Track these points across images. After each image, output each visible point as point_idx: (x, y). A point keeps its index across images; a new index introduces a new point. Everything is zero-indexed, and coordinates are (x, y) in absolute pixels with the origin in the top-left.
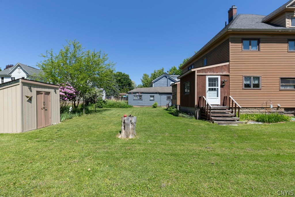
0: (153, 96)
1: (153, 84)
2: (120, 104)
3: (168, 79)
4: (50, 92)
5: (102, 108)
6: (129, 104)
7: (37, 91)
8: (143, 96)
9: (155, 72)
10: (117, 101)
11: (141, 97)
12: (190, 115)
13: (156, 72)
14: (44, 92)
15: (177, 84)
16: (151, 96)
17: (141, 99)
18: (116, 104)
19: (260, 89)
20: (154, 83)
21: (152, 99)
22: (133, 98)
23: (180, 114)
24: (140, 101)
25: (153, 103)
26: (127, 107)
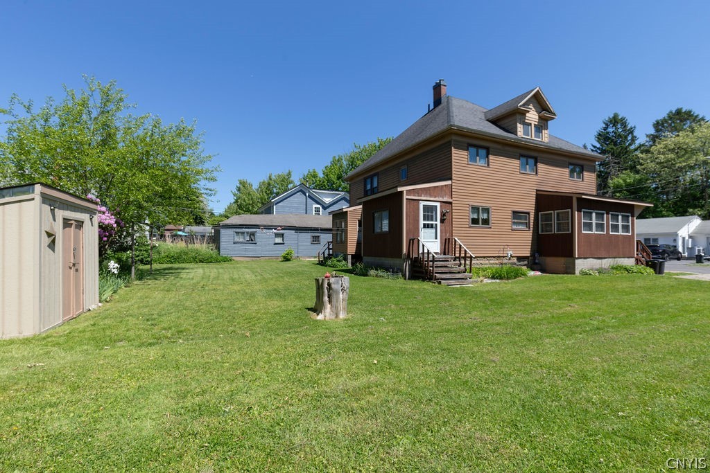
0: (282, 235)
1: (275, 207)
2: (197, 252)
3: (308, 198)
4: (83, 222)
5: (149, 263)
6: (224, 253)
7: (64, 219)
8: (257, 235)
9: (270, 179)
10: (190, 246)
11: (254, 235)
12: (393, 272)
13: (273, 178)
14: (75, 221)
15: (347, 212)
16: (277, 235)
17: (252, 240)
18: (186, 254)
19: (490, 228)
20: (276, 204)
21: (279, 240)
22: (234, 238)
23: (372, 272)
24: (251, 247)
25: (283, 251)
26: (217, 261)
